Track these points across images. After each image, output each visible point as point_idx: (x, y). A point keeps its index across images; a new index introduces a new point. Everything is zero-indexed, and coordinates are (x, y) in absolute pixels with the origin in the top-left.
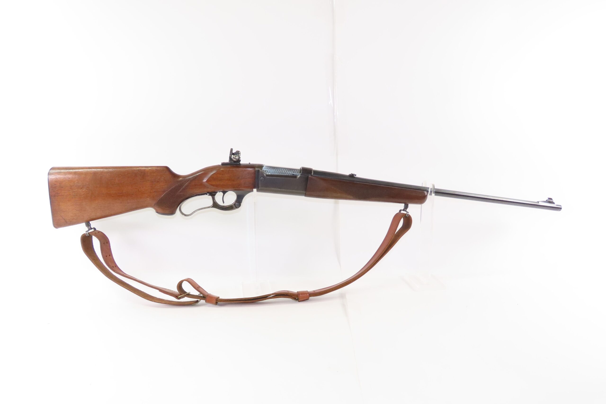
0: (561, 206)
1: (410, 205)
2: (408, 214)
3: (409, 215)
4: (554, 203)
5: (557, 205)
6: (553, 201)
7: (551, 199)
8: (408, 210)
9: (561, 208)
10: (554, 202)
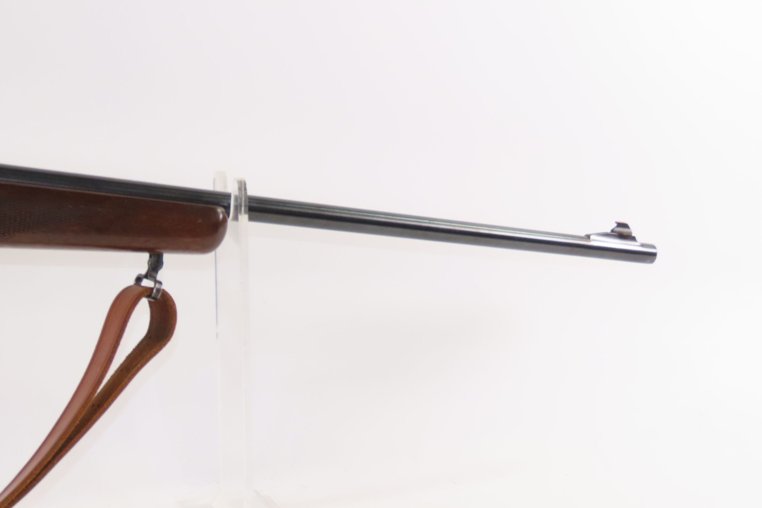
0: (654, 247)
1: (168, 258)
2: (158, 290)
3: (164, 290)
4: (633, 239)
5: (643, 245)
6: (631, 233)
7: (625, 226)
8: (161, 275)
9: (654, 255)
10: (633, 235)
